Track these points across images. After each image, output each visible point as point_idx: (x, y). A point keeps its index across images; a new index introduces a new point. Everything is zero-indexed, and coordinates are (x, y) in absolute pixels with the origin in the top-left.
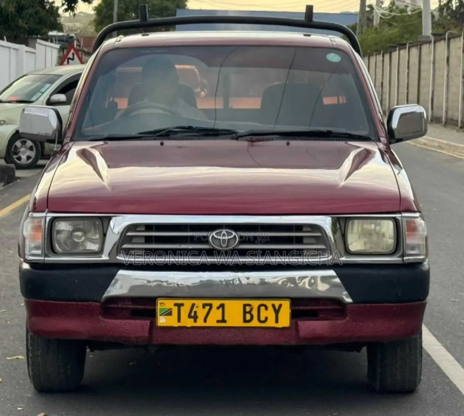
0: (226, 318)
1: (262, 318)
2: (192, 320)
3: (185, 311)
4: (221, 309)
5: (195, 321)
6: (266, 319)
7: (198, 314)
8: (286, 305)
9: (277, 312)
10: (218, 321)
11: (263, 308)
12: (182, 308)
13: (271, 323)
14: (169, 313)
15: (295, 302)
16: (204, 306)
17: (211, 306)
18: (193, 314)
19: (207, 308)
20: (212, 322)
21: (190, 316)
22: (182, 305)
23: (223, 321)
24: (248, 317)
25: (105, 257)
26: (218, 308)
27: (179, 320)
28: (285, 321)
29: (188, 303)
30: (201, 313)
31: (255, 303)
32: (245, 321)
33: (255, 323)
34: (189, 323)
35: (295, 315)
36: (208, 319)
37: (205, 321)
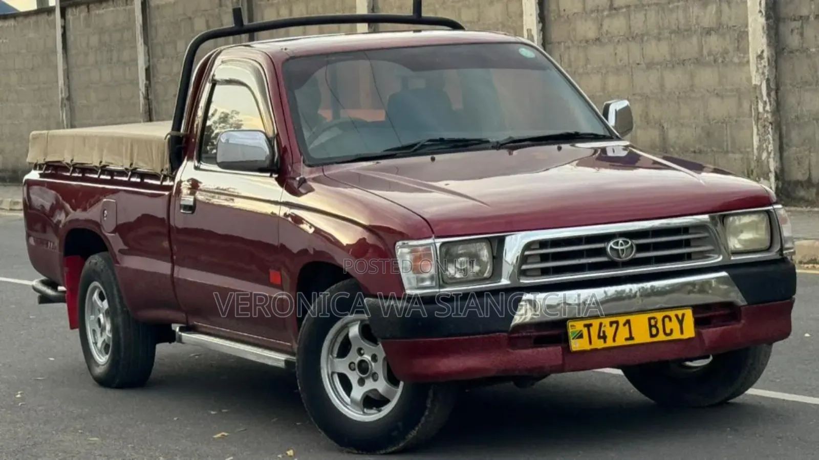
0: (633, 336)
1: (668, 331)
2: (602, 341)
3: (594, 331)
4: (627, 326)
5: (605, 342)
6: (672, 330)
7: (607, 334)
8: (689, 313)
9: (681, 322)
10: (627, 339)
11: (667, 320)
12: (591, 328)
13: (676, 335)
14: (580, 336)
15: (696, 309)
16: (611, 323)
17: (617, 323)
18: (602, 335)
19: (614, 326)
20: (621, 341)
21: (599, 337)
22: (591, 325)
23: (631, 338)
24: (654, 331)
25: (505, 282)
26: (624, 325)
27: (590, 342)
28: (690, 331)
29: (596, 323)
30: (610, 332)
31: (659, 316)
32: (652, 336)
33: (661, 337)
34: (599, 344)
35: (698, 323)
36: (617, 339)
37: (614, 340)
